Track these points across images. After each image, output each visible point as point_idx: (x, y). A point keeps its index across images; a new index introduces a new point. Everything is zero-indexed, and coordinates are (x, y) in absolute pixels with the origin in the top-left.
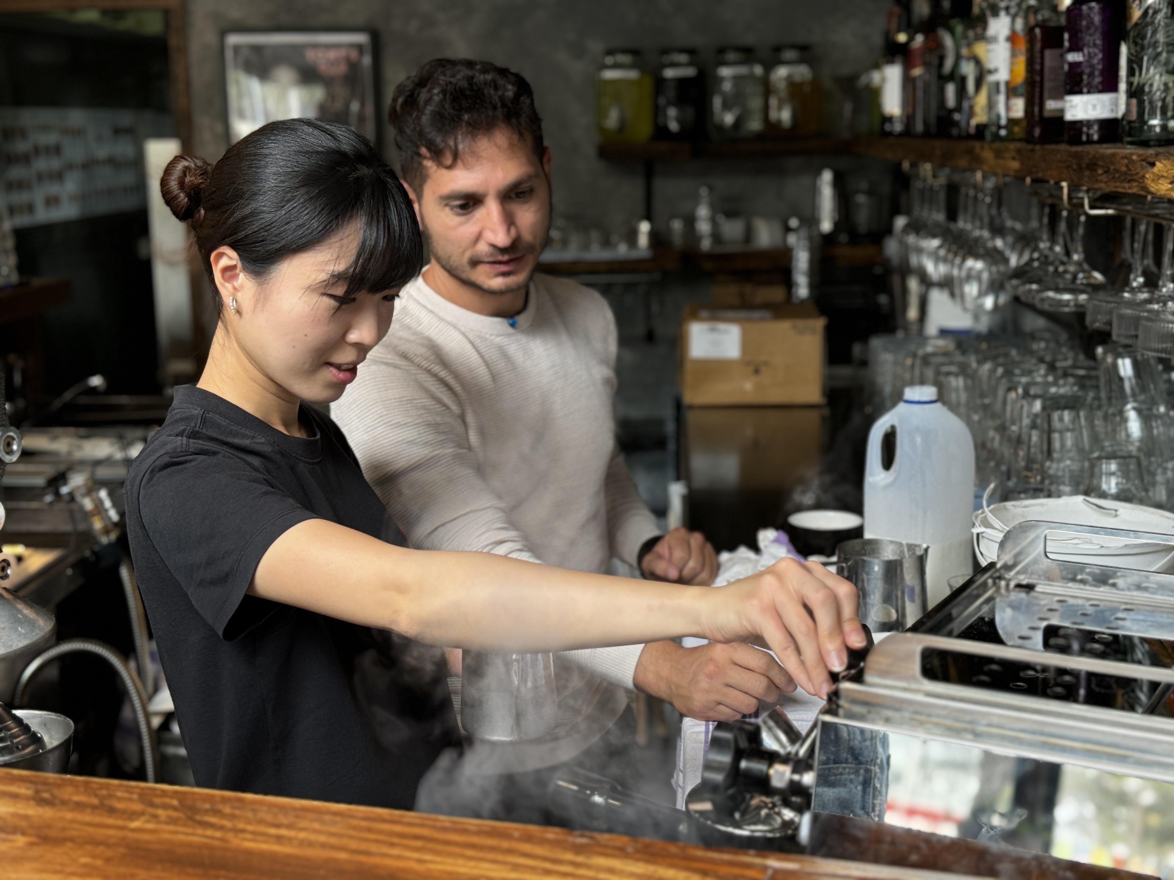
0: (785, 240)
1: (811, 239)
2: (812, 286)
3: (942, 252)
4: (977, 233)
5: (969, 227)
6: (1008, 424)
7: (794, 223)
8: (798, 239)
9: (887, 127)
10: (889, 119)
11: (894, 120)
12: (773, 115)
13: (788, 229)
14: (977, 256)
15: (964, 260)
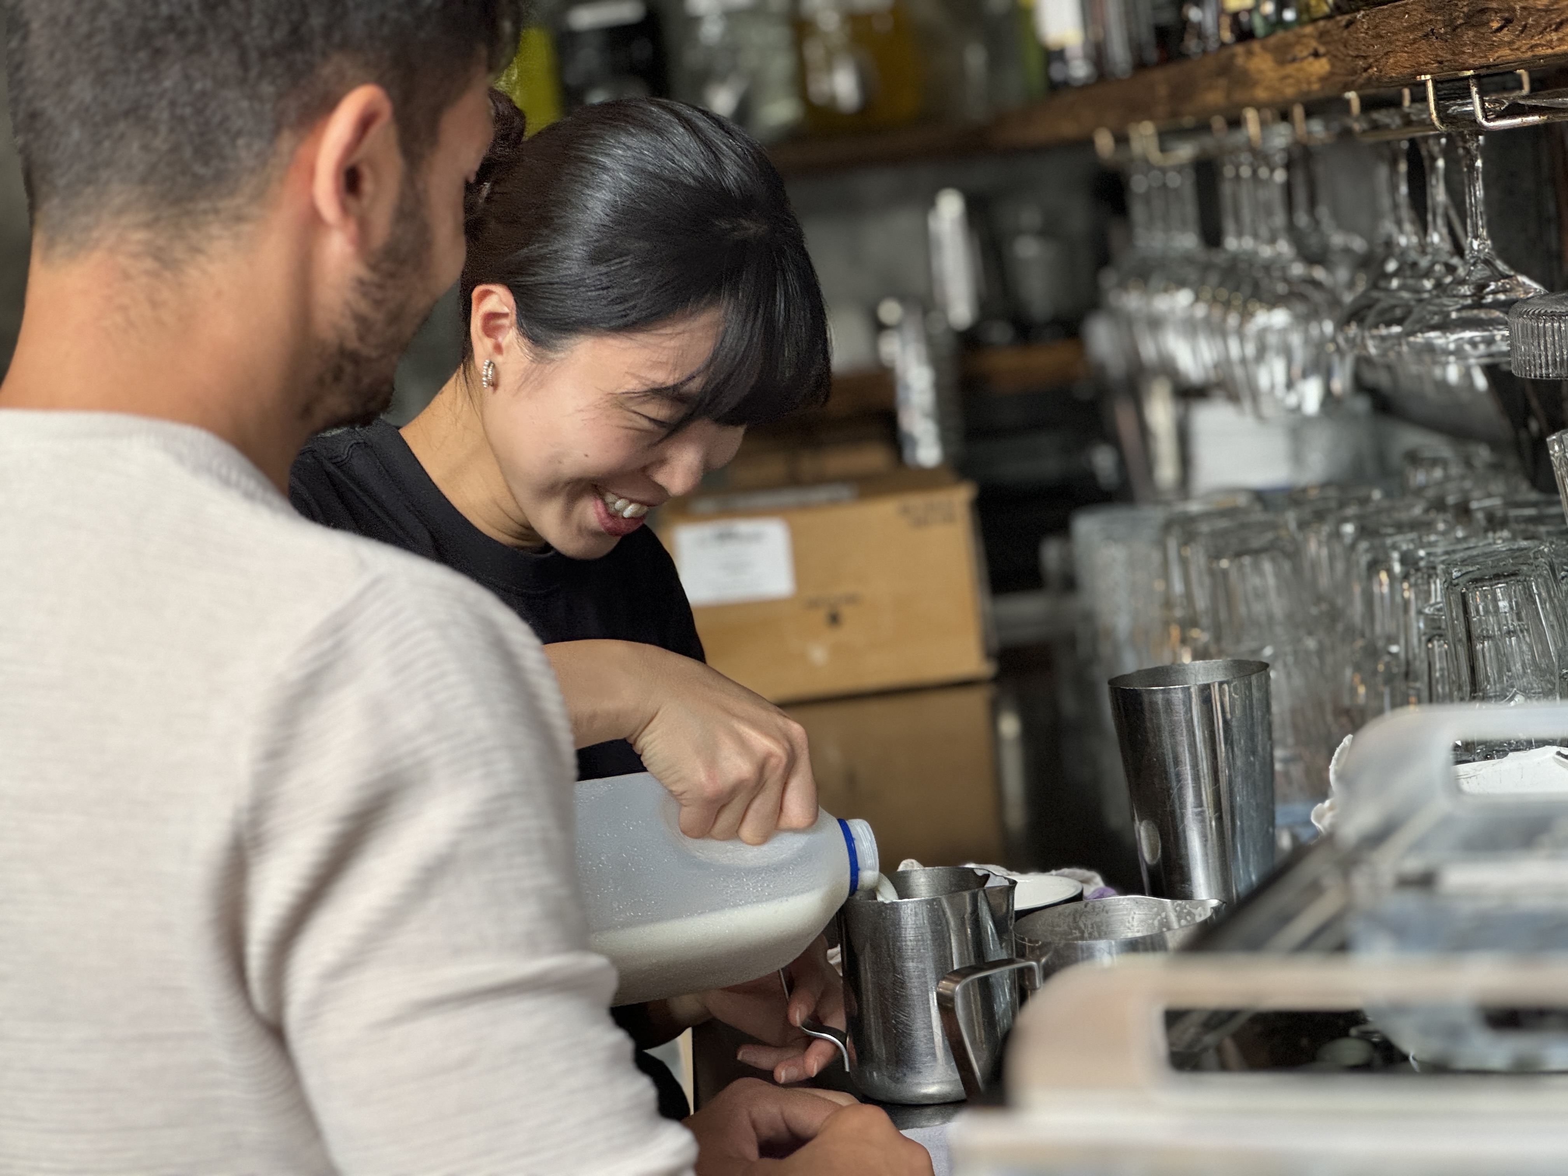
0: (875, 348)
1: (930, 341)
2: (944, 438)
3: (1201, 311)
4: (1266, 252)
5: (1248, 243)
6: (1380, 644)
7: (890, 311)
8: (904, 345)
9: (1057, 72)
10: (1057, 55)
11: (1069, 54)
12: (819, 87)
13: (879, 327)
14: (1273, 302)
15: (1246, 315)
